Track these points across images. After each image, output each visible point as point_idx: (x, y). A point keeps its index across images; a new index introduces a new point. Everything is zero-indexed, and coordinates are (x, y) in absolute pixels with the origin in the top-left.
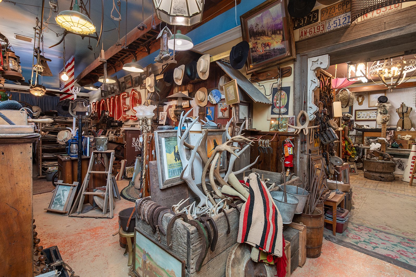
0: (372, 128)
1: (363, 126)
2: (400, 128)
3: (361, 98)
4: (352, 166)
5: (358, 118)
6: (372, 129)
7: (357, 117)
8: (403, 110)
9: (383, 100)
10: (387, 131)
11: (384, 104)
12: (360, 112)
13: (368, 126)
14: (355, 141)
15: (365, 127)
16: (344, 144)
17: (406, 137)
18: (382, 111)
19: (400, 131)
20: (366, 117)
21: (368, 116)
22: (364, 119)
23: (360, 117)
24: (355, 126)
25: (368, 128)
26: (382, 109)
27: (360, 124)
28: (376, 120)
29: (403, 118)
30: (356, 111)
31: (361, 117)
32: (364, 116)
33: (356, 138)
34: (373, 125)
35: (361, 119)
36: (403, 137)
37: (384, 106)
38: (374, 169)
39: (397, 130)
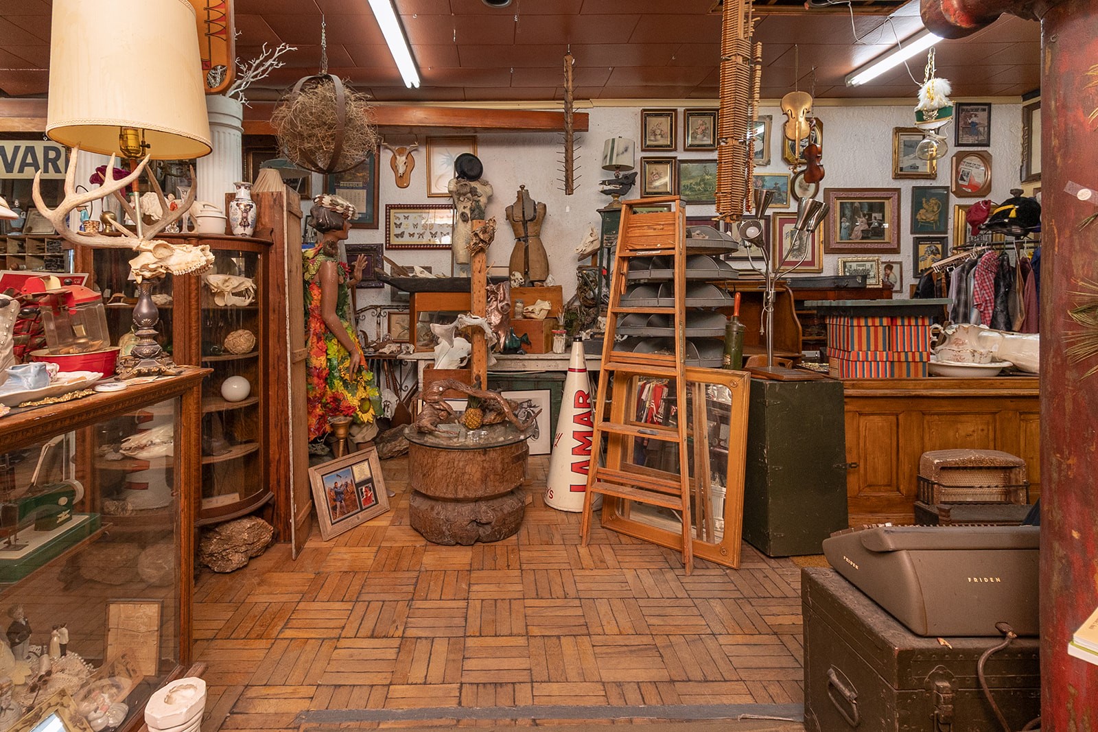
0: (442, 276)
1: (412, 269)
2: (518, 275)
3: (404, 158)
4: (362, 471)
5: (397, 236)
6: (439, 280)
7: (392, 235)
8: (523, 214)
9: (468, 170)
10: (488, 284)
11: (473, 184)
12: (401, 216)
13: (429, 269)
14: (389, 331)
15: (420, 273)
16: (323, 358)
17: (537, 308)
18: (468, 211)
19: (521, 286)
20: (421, 235)
21: (428, 231)
22: (415, 241)
23: (402, 235)
24: (387, 269)
25: (426, 275)
26: (469, 205)
27: (402, 259)
28: (450, 249)
29: (526, 241)
30: (389, 208)
31: (406, 235)
32: (416, 231)
33: (394, 317)
34: (441, 266)
35: (406, 240)
36: (530, 308)
37: (473, 192)
38: (451, 487)
39: (512, 282)
